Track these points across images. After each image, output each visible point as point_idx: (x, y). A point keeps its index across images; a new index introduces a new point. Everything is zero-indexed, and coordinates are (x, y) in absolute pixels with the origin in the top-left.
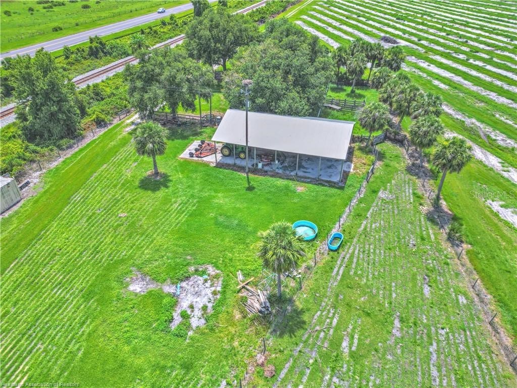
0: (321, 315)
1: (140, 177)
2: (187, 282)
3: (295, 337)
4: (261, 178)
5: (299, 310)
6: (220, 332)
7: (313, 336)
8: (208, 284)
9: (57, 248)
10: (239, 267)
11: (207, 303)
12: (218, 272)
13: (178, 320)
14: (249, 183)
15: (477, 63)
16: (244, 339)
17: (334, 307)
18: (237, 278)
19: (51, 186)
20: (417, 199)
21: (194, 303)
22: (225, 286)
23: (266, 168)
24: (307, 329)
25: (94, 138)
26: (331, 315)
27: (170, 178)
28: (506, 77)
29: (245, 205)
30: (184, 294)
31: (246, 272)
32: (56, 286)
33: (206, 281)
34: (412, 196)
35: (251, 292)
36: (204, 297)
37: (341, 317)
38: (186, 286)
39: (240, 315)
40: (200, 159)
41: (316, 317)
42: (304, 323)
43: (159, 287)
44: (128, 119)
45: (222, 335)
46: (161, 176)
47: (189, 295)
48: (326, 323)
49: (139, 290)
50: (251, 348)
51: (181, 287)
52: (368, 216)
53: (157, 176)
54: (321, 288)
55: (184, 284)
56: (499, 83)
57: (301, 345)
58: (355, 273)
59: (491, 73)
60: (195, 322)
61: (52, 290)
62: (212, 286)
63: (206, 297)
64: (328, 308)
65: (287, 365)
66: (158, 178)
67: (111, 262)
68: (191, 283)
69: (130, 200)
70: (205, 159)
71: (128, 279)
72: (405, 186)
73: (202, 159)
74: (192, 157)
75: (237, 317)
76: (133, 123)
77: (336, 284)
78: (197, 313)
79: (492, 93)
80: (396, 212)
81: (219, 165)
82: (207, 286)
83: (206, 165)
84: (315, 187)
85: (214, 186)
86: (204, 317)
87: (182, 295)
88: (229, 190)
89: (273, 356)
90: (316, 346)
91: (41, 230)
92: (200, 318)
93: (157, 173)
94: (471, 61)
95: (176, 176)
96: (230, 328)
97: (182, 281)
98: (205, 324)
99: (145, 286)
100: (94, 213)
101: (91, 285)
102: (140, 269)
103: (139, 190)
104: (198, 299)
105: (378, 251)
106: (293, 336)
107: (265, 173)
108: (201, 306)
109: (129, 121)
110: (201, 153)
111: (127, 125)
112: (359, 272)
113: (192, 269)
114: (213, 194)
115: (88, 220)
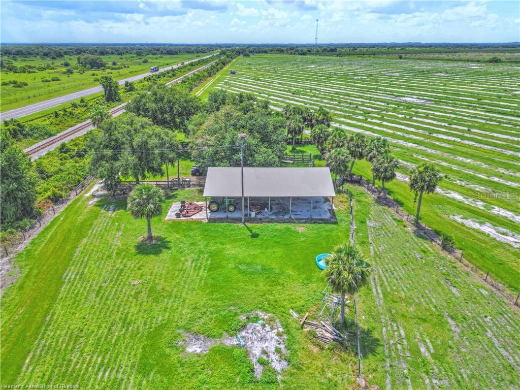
0: (387, 331)
1: (133, 244)
2: (245, 331)
3: (378, 354)
4: (259, 225)
5: (366, 330)
6: (308, 368)
7: (393, 350)
8: (268, 328)
9: (77, 329)
10: (289, 306)
11: (278, 346)
12: (270, 315)
13: (259, 369)
14: (251, 231)
15: (374, 121)
16: (334, 369)
17: (394, 321)
18: (292, 316)
19: (31, 269)
20: (398, 223)
21: (265, 348)
22: (286, 326)
23: (259, 216)
24: (383, 345)
25: (56, 216)
26: (395, 328)
27: (167, 240)
28: (401, 129)
29: (259, 251)
30: (250, 343)
31: (298, 309)
32: (99, 369)
33: (264, 326)
34: (393, 221)
35: (314, 325)
36: (271, 340)
37: (404, 327)
38: (247, 335)
39: (317, 349)
40: (188, 218)
41: (384, 333)
42: (377, 340)
43: (219, 343)
44: (86, 193)
45: (310, 371)
46: (157, 240)
47: (256, 342)
48: (396, 336)
49: (199, 350)
50: (346, 375)
51: (243, 337)
52: (370, 242)
53: (152, 240)
54: (373, 308)
55: (243, 333)
56: (399, 133)
57: (388, 360)
58: (392, 289)
59: (389, 127)
60: (277, 366)
61: (97, 374)
62: (272, 329)
63: (273, 341)
64: (389, 323)
65: (388, 381)
66: (154, 242)
67: (152, 330)
68: (250, 331)
69: (135, 267)
70: (193, 217)
71: (180, 343)
72: (383, 215)
73: (191, 217)
74: (179, 217)
75: (315, 351)
76: (93, 196)
77: (381, 302)
78: (274, 357)
79: (400, 141)
80: (390, 236)
81: (211, 220)
82: (267, 330)
83: (199, 222)
84: (313, 225)
85: (218, 240)
86: (282, 359)
87: (247, 344)
88: (236, 241)
89: (370, 376)
90: (401, 358)
91: (45, 316)
92: (280, 361)
93: (150, 238)
94: (369, 120)
95: (172, 237)
96: (314, 362)
97: (239, 331)
98: (288, 365)
99: (203, 344)
100: (101, 287)
101: (142, 359)
102: (188, 330)
103: (138, 256)
104: (267, 344)
105: (397, 269)
106: (376, 354)
107: (261, 221)
108: (273, 350)
109: (88, 195)
110: (187, 212)
111: (88, 199)
112: (394, 288)
113: (243, 318)
114: (220, 246)
115: (97, 295)
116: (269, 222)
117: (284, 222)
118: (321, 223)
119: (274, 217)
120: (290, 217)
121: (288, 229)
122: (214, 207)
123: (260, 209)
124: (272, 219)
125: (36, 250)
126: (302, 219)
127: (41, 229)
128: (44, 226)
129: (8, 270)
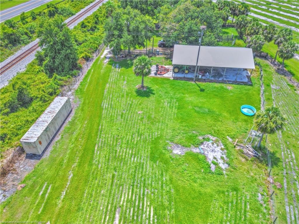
1: (134, 90)
2: (203, 145)
3: (279, 166)
4: (204, 84)
5: (272, 152)
6: (240, 169)
7: (288, 165)
8: (215, 145)
9: (116, 135)
10: (226, 134)
11: (222, 155)
12: (216, 138)
13: (213, 167)
14: (199, 87)
15: (274, 10)
16: (255, 172)
17: (288, 148)
18: (229, 140)
19: (85, 100)
20: (291, 87)
21: (215, 156)
22: (225, 145)
23: (204, 78)
24: (282, 162)
25: (89, 68)
26: (289, 153)
27: (152, 89)
28: (293, 17)
29: (205, 100)
30: (207, 152)
31: (231, 136)
32: (131, 156)
33: (213, 144)
34: (288, 86)
35: (242, 146)
36: (218, 152)
37: (294, 153)
38: (204, 148)
39: (244, 159)
40: (162, 76)
41: (283, 155)
42: (279, 158)
43: (189, 150)
45: (241, 171)
46: (146, 88)
47: (210, 152)
48: (289, 157)
49: (180, 153)
50: (261, 175)
51: (202, 149)
52: (273, 99)
54: (276, 140)
55: (202, 147)
56: (292, 21)
57: (285, 170)
58: (287, 130)
59: (284, 16)
60: (223, 166)
61: (131, 159)
62: (218, 146)
63: (219, 152)
64: (286, 149)
65: (285, 181)
66: (145, 89)
67: (153, 139)
68: (206, 146)
69: (137, 103)
71: (169, 148)
72: (281, 81)
73: (163, 76)
74: (156, 75)
75: (243, 161)
76: (106, 58)
77: (281, 137)
78: (220, 161)
79: (292, 27)
80: (286, 96)
81: (175, 79)
82: (215, 146)
83: (167, 79)
84: (237, 86)
85: (181, 91)
86: (225, 163)
87: (205, 153)
88: (191, 92)
89: (275, 177)
90: (293, 170)
91: (99, 126)
92: (224, 164)
93: (143, 87)
94: (270, 9)
95: (154, 87)
96: (242, 166)
97: (200, 145)
98: (229, 166)
99: (181, 150)
100: (122, 113)
101: (151, 154)
102: (172, 141)
103: (138, 97)
104: (216, 154)
105: (290, 117)
106: (278, 166)
107: (204, 81)
108: (220, 157)
109: (102, 56)
110: (161, 72)
111: (103, 59)
112: (289, 129)
113: (201, 138)
114: (182, 95)
115: (122, 117)
116: (210, 82)
117: (219, 82)
118: (242, 85)
119: (213, 79)
120: (223, 80)
121: (222, 88)
122: (176, 70)
123: (204, 73)
124: (212, 80)
125: (84, 89)
126: (231, 81)
127: (83, 77)
128: (84, 75)
129: (73, 99)
